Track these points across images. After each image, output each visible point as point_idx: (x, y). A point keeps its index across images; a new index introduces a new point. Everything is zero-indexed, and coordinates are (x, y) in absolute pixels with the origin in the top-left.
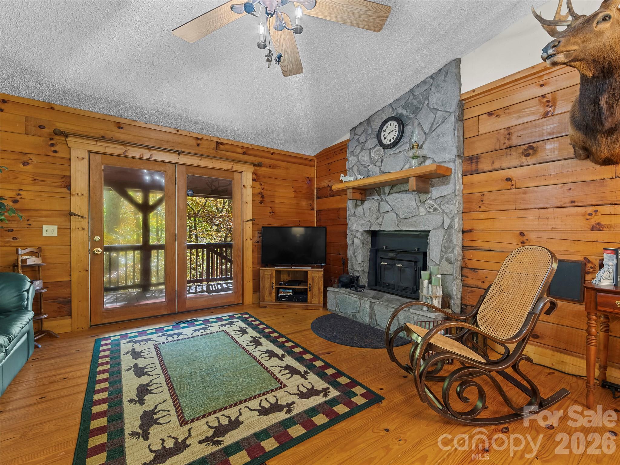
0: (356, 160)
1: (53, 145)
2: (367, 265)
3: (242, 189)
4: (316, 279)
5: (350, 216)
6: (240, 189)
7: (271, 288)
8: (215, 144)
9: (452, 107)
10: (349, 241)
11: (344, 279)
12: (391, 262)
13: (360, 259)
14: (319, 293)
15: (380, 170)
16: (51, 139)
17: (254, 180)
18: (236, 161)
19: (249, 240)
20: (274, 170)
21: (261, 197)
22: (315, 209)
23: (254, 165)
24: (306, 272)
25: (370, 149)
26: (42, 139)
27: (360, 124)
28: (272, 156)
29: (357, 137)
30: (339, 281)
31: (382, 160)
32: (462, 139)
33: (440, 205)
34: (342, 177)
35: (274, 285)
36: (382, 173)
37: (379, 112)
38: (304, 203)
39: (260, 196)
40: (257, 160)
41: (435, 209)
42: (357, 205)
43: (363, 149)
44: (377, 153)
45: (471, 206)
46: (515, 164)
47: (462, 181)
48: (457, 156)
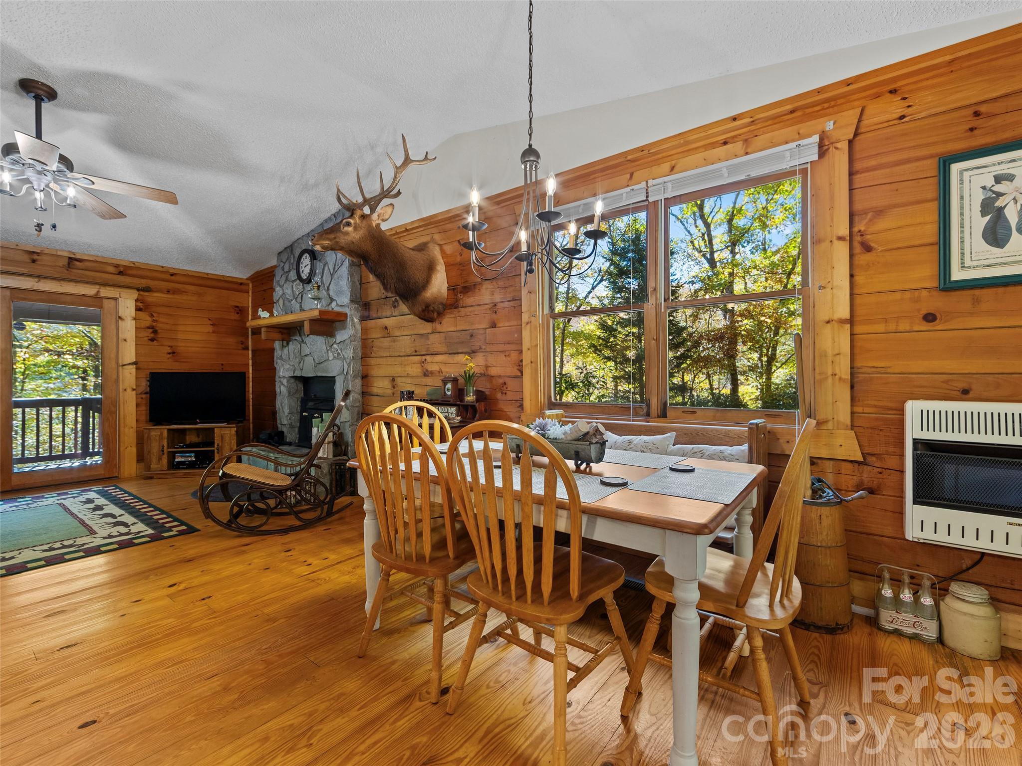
0: (282, 292)
2: (296, 417)
3: (117, 321)
4: (227, 439)
5: (277, 359)
6: (114, 320)
7: (161, 453)
8: (67, 260)
10: (278, 390)
12: (312, 412)
13: (287, 411)
15: (301, 306)
17: (138, 309)
18: (104, 284)
19: (129, 390)
20: (176, 296)
21: (153, 332)
22: (250, 348)
23: (138, 290)
24: (213, 429)
25: (293, 281)
27: (286, 248)
28: (173, 278)
29: (282, 265)
30: (258, 439)
31: (302, 296)
32: (358, 283)
33: (341, 350)
34: (260, 313)
35: (165, 448)
36: (302, 310)
37: (300, 240)
38: (231, 341)
39: (151, 330)
40: (143, 283)
41: (339, 354)
42: (283, 346)
43: (287, 280)
44: (298, 287)
45: (366, 351)
46: (389, 313)
47: (358, 327)
48: (352, 301)
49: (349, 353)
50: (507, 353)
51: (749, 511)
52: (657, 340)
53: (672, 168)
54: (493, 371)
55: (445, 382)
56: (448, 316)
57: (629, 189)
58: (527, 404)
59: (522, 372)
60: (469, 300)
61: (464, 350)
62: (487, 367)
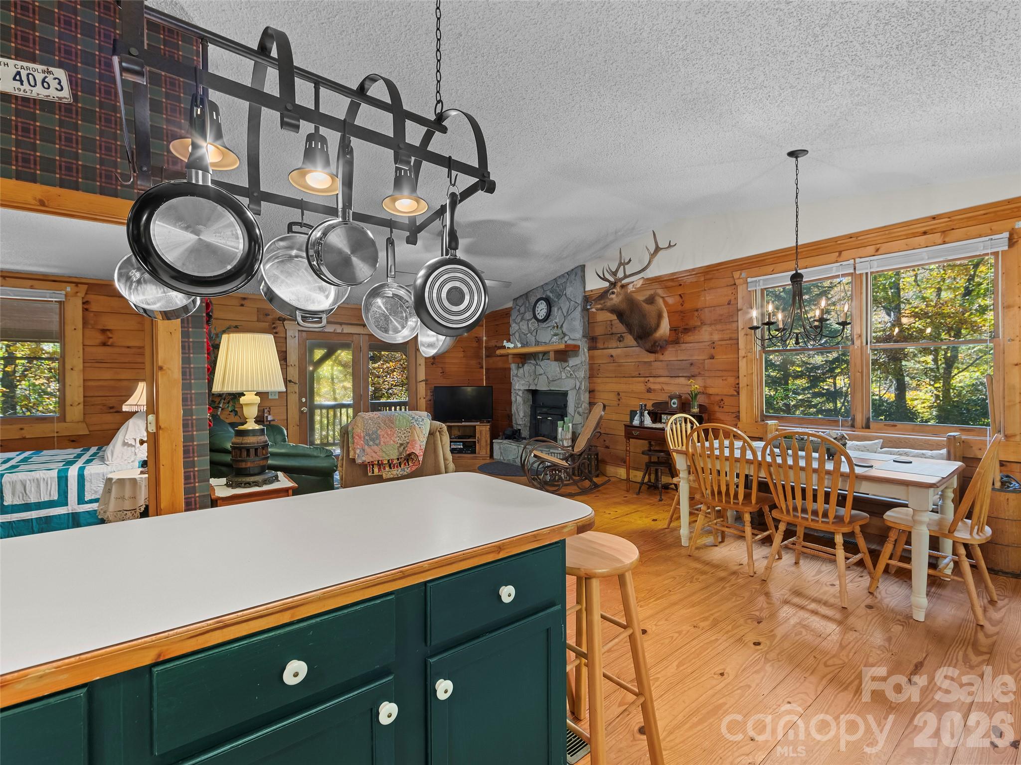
0: (518, 328)
1: (274, 328)
2: (528, 419)
3: (416, 352)
4: (484, 433)
5: (513, 376)
6: (414, 352)
9: (579, 300)
10: (513, 399)
11: (508, 432)
12: (545, 416)
13: (522, 414)
14: (487, 445)
15: (536, 341)
16: (273, 324)
19: (422, 398)
22: (484, 368)
24: (475, 427)
25: (528, 320)
26: (267, 324)
27: (521, 296)
29: (518, 308)
30: (504, 434)
31: (537, 331)
32: (587, 323)
33: (574, 371)
34: (505, 343)
36: (538, 343)
37: (534, 291)
38: (474, 362)
41: (571, 374)
42: (518, 367)
43: (522, 319)
44: (533, 325)
45: (593, 373)
46: (615, 346)
47: (587, 355)
48: (583, 336)
49: (582, 374)
50: (724, 378)
51: (951, 490)
52: (862, 373)
53: (877, 250)
54: (711, 391)
55: (671, 398)
56: (670, 349)
57: (838, 264)
58: (743, 415)
59: (738, 393)
60: (689, 338)
61: (685, 375)
62: (705, 387)
